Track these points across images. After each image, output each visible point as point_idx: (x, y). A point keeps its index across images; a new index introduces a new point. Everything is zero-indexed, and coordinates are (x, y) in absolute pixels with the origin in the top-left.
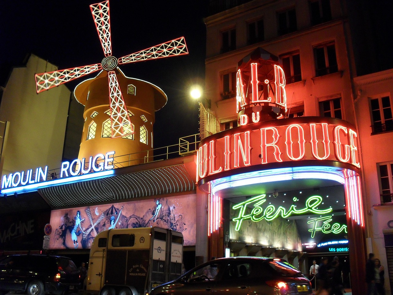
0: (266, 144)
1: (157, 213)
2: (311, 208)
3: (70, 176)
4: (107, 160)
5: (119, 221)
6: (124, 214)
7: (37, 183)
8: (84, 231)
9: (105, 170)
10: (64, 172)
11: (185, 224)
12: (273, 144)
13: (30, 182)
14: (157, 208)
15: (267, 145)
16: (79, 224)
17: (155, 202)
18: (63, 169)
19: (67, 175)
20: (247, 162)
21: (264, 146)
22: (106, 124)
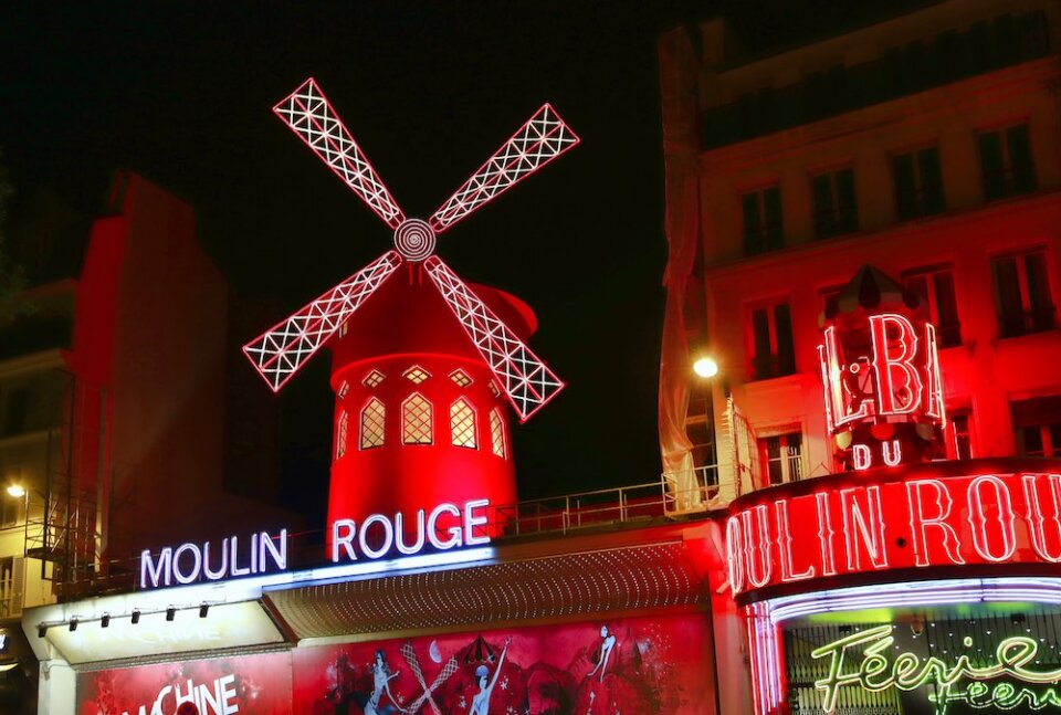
0: (922, 520)
1: (605, 658)
2: (1012, 667)
3: (362, 558)
4: (470, 521)
5: (501, 678)
6: (513, 659)
7: (259, 574)
8: (403, 706)
9: (465, 547)
10: (342, 548)
11: (681, 690)
12: (938, 521)
13: (235, 572)
14: (604, 647)
15: (925, 523)
16: (384, 687)
17: (597, 632)
18: (337, 541)
19: (353, 556)
20: (879, 560)
21: (917, 524)
22: (410, 406)
